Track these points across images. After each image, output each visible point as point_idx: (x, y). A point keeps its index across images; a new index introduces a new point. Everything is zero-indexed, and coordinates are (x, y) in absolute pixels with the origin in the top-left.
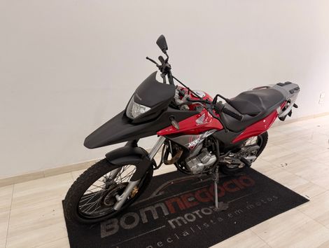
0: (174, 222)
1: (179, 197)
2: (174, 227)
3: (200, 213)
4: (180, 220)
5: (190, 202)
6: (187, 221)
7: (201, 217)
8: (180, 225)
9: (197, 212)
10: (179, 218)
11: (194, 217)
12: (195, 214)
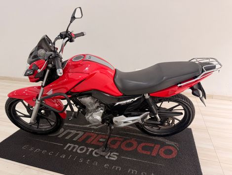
0: (70, 146)
1: (98, 134)
2: (65, 148)
3: (92, 151)
4: (74, 147)
5: (98, 141)
6: (77, 150)
7: (87, 153)
8: (70, 149)
9: (90, 149)
10: (76, 146)
11: (84, 151)
12: (88, 150)
